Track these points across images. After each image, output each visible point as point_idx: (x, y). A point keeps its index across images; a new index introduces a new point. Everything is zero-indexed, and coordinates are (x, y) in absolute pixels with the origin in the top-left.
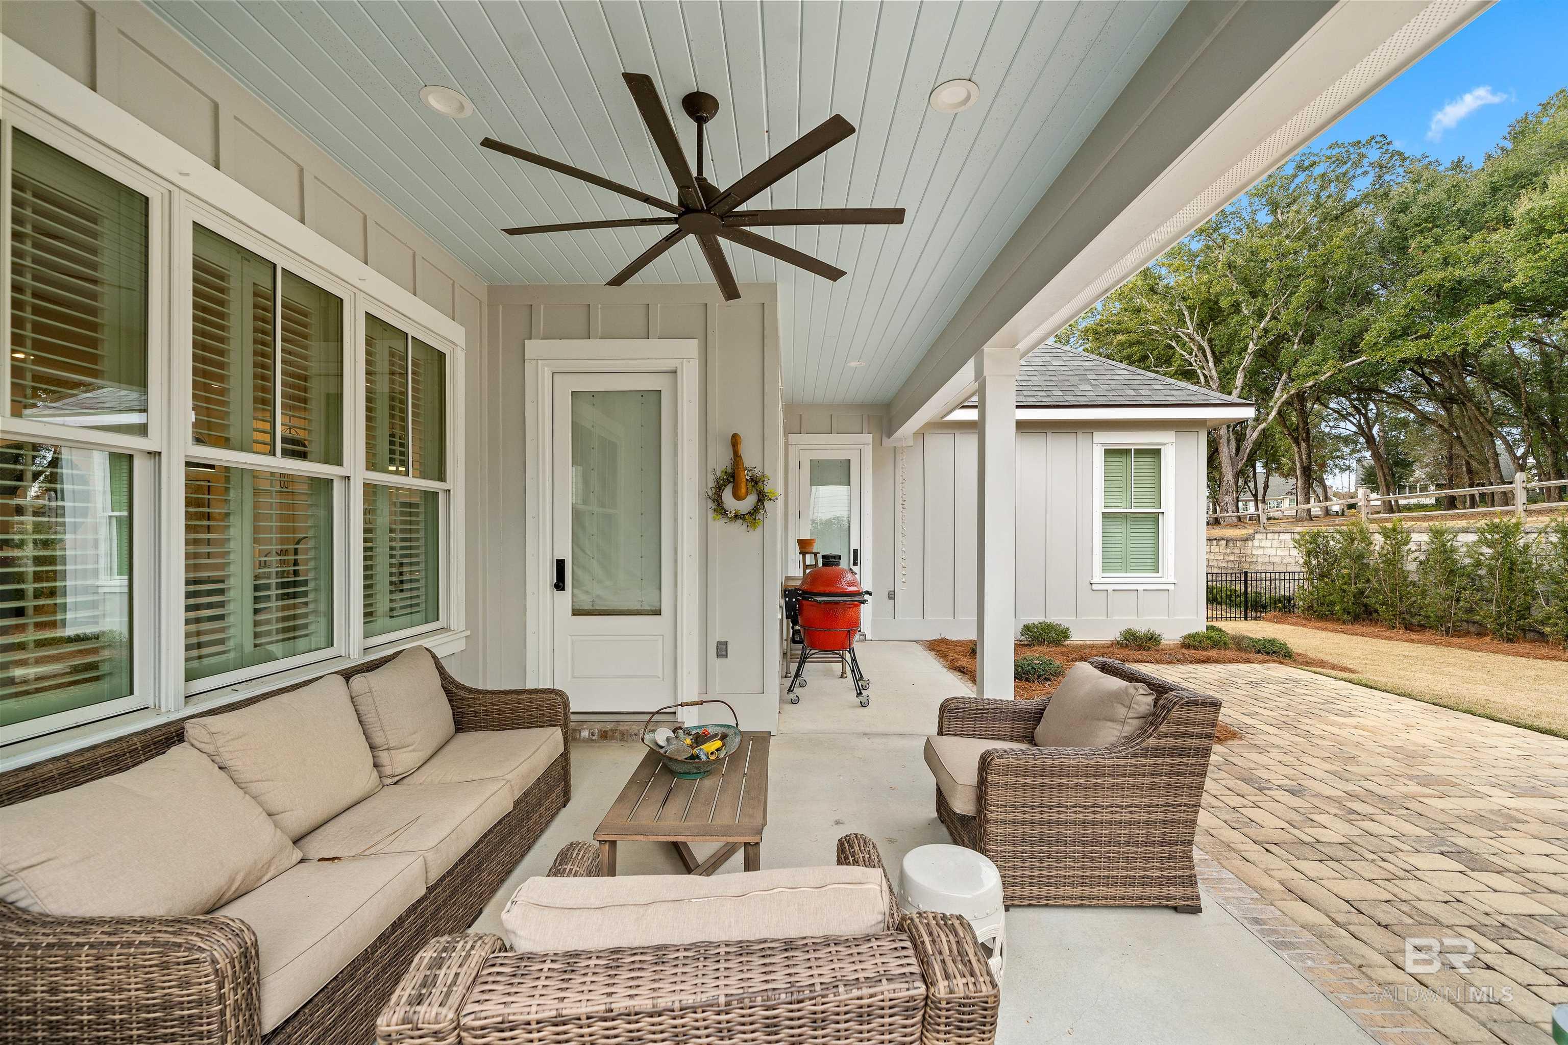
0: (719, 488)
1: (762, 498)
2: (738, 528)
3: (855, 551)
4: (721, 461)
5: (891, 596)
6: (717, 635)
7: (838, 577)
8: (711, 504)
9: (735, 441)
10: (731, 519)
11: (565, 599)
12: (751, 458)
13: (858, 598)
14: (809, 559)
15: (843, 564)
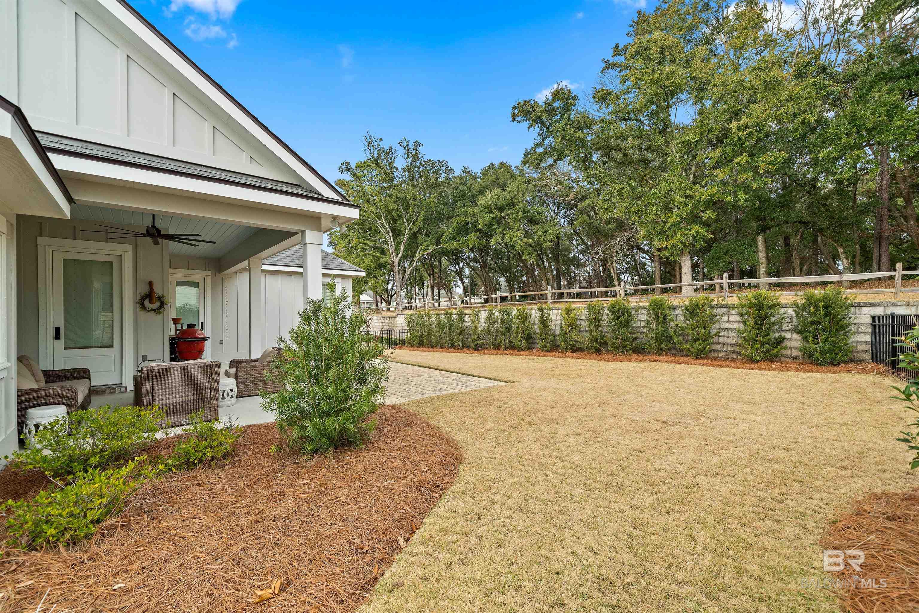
0: (143, 299)
1: (162, 304)
2: (152, 314)
3: (202, 324)
4: (144, 289)
5: (221, 343)
6: (142, 353)
7: (195, 331)
8: (139, 306)
9: (151, 284)
10: (149, 311)
11: (61, 343)
12: (158, 289)
13: (204, 339)
14: (179, 327)
15: (196, 327)
